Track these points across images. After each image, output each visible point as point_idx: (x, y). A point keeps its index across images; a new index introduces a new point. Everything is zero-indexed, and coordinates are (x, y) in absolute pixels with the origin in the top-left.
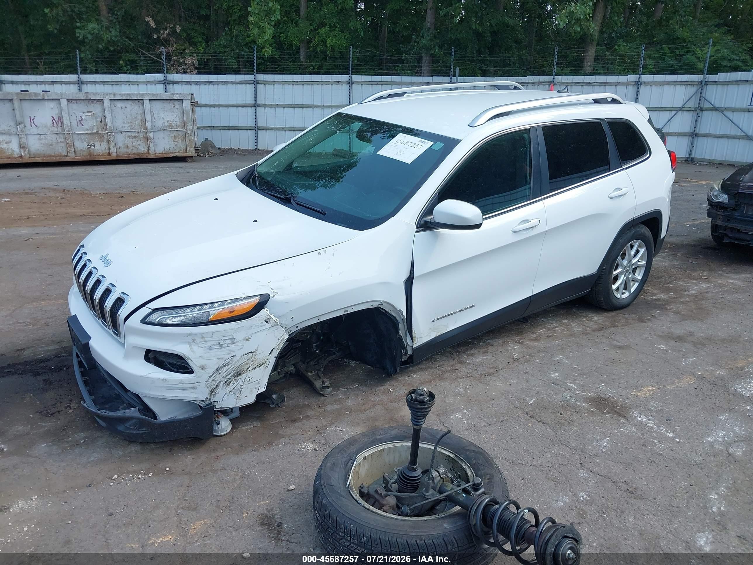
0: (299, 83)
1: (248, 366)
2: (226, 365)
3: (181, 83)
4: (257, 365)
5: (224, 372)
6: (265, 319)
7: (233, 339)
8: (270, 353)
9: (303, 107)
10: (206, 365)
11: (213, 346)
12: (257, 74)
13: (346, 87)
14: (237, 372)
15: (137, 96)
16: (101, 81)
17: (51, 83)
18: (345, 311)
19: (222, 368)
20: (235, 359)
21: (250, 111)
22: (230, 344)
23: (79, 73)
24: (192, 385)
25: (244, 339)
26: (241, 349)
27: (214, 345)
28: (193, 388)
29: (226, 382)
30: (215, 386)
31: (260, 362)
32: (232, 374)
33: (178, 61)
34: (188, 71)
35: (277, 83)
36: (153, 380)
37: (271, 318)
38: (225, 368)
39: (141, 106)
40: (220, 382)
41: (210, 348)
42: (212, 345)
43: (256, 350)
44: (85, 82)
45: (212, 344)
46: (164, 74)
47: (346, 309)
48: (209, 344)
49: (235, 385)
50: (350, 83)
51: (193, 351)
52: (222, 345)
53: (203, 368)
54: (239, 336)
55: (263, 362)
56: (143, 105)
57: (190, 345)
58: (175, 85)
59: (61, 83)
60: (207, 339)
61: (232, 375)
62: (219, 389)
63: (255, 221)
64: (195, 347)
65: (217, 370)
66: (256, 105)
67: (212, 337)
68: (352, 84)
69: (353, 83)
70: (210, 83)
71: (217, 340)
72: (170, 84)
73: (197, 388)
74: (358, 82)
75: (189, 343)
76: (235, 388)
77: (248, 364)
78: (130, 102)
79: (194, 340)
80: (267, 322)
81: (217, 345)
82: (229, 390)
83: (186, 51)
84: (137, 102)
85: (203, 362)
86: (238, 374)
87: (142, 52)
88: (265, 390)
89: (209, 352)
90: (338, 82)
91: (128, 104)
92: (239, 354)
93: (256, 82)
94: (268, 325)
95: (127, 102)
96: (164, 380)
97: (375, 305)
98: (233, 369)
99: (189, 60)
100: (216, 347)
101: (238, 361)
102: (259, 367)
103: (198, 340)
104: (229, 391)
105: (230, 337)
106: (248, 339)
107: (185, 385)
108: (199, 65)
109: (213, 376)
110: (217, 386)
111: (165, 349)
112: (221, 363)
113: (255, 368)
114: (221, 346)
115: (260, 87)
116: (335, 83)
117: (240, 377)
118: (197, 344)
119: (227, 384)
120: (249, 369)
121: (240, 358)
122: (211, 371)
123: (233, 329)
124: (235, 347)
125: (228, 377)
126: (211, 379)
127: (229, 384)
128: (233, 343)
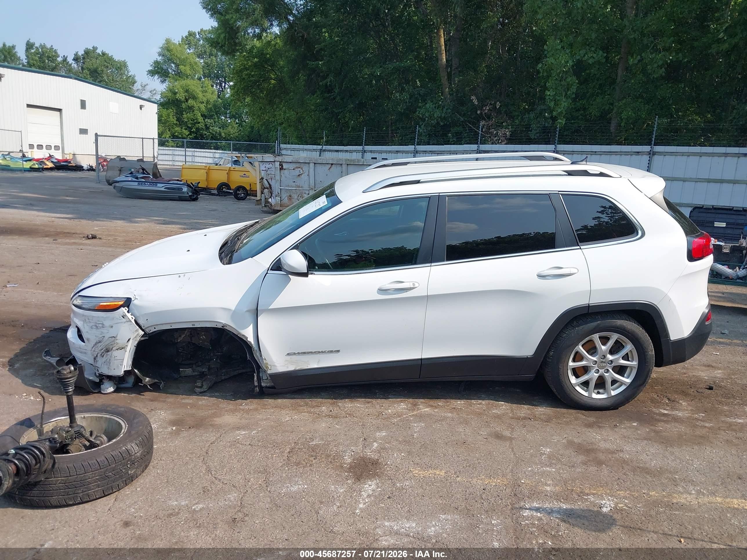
2: (100, 342)
4: (118, 347)
5: (99, 347)
6: (122, 315)
7: (102, 324)
8: (128, 341)
10: (89, 339)
12: (558, 144)
13: (646, 158)
14: (107, 349)
16: (430, 151)
17: (396, 152)
18: (193, 325)
19: (98, 343)
20: (105, 339)
22: (101, 327)
23: (416, 145)
24: (85, 351)
25: (109, 326)
26: (108, 333)
27: (94, 326)
28: (85, 353)
29: (101, 355)
31: (121, 346)
32: (104, 349)
34: (500, 141)
35: (576, 153)
36: (71, 342)
37: (126, 315)
38: (100, 344)
40: (98, 353)
41: (92, 328)
43: (117, 336)
44: (419, 152)
46: (478, 144)
47: (193, 323)
48: (91, 324)
49: (107, 358)
50: (650, 154)
51: (84, 327)
54: (107, 323)
55: (123, 346)
59: (402, 152)
60: (91, 321)
61: (104, 351)
62: (98, 358)
63: (188, 251)
64: (85, 325)
65: (96, 344)
68: (653, 155)
71: (95, 323)
72: (482, 153)
74: (660, 153)
75: (83, 321)
76: (107, 360)
77: (112, 345)
79: (85, 320)
80: (123, 317)
83: (504, 124)
85: (88, 336)
86: (108, 351)
87: (469, 126)
88: (130, 369)
89: (91, 330)
90: (638, 152)
92: (107, 336)
94: (124, 320)
96: (74, 343)
97: (220, 326)
98: (104, 346)
99: (501, 132)
102: (121, 349)
103: (87, 320)
104: (104, 362)
106: (112, 327)
107: (81, 350)
108: (510, 136)
109: (94, 348)
110: (97, 356)
112: (97, 339)
113: (117, 349)
114: (97, 327)
116: (635, 154)
117: (108, 353)
118: (86, 323)
120: (113, 349)
121: (107, 340)
122: (93, 344)
123: (103, 317)
124: (104, 331)
125: (102, 351)
126: (93, 350)
127: (103, 356)
128: (103, 327)
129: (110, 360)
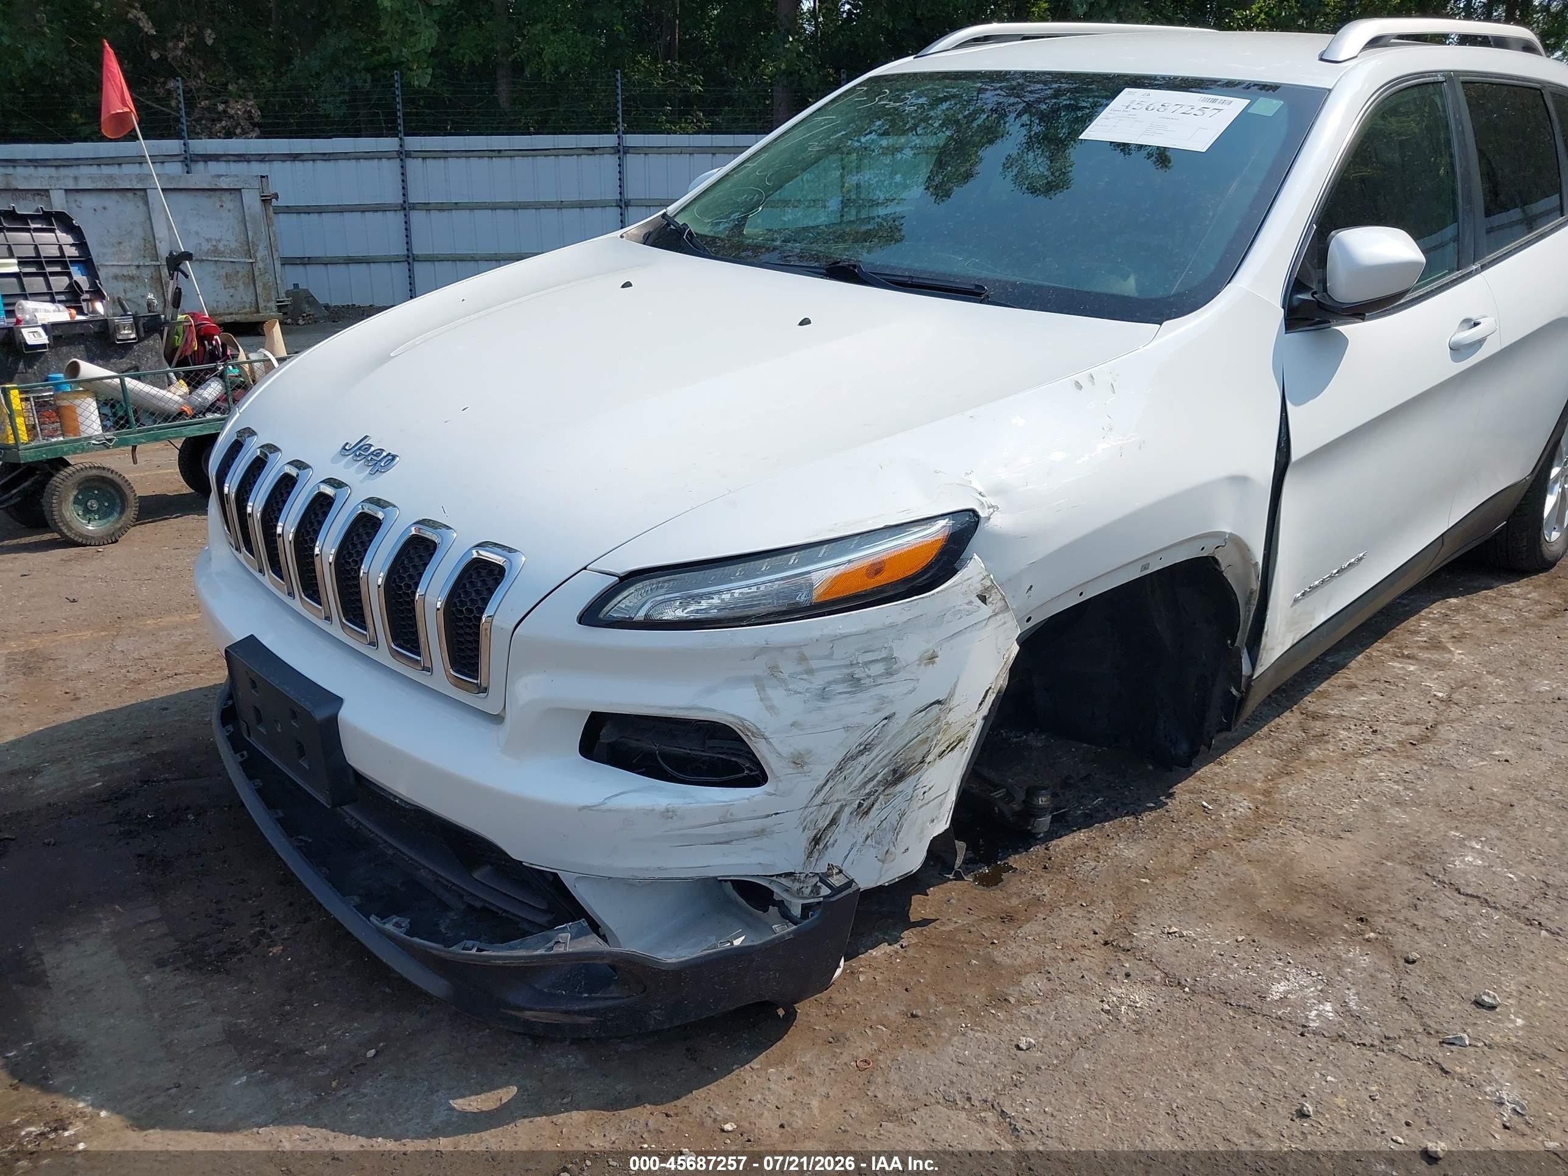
0: (503, 153)
1: (925, 748)
2: (866, 748)
3: (224, 159)
4: (947, 743)
5: (857, 773)
6: (979, 587)
7: (890, 659)
8: (980, 704)
9: (516, 207)
10: (809, 752)
11: (833, 687)
12: (406, 135)
13: (612, 160)
14: (895, 771)
15: (131, 180)
16: (28, 159)
18: (1145, 568)
19: (853, 758)
20: (894, 727)
21: (395, 220)
22: (881, 675)
24: (758, 824)
25: (920, 659)
26: (911, 692)
27: (835, 682)
28: (761, 833)
29: (860, 805)
30: (827, 822)
31: (955, 732)
32: (879, 777)
33: (211, 109)
34: (238, 131)
35: (453, 154)
36: (628, 818)
37: (993, 586)
38: (863, 759)
39: (141, 204)
40: (842, 807)
41: (823, 695)
42: (830, 683)
43: (951, 695)
45: (831, 679)
46: (183, 138)
47: (1144, 562)
48: (818, 681)
49: (884, 814)
50: (619, 151)
51: (771, 708)
52: (859, 680)
53: (799, 761)
54: (908, 650)
55: (960, 734)
56: (146, 203)
57: (761, 688)
58: (209, 163)
60: (814, 664)
61: (879, 782)
62: (838, 833)
63: (805, 322)
64: (776, 695)
65: (840, 768)
66: (406, 207)
67: (830, 656)
68: (625, 153)
69: (627, 150)
70: (295, 157)
71: (846, 666)
72: (197, 161)
73: (773, 832)
74: (637, 150)
75: (757, 680)
76: (884, 824)
77: (925, 741)
78: (115, 196)
79: (774, 670)
80: (983, 599)
81: (843, 681)
82: (867, 830)
83: (230, 87)
84: (130, 195)
85: (799, 742)
86: (898, 776)
88: (948, 826)
89: (820, 708)
90: (593, 149)
91: (110, 200)
92: (904, 708)
93: (403, 155)
94: (986, 610)
95: (106, 195)
96: (668, 814)
97: (1209, 548)
98: (884, 762)
99: (237, 108)
100: (840, 688)
101: (900, 733)
102: (952, 749)
103: (788, 668)
104: (864, 836)
105: (884, 654)
106: (932, 659)
107: (734, 827)
108: (263, 117)
109: (827, 788)
110: (833, 822)
111: (671, 708)
112: (854, 741)
113: (941, 755)
114: (855, 683)
115: (412, 165)
116: (586, 151)
117: (900, 787)
118: (784, 681)
119: (863, 811)
120: (928, 760)
121: (906, 724)
122: (821, 772)
123: (892, 626)
124: (895, 689)
125: (869, 788)
126: (819, 799)
127: (867, 813)
128: (892, 674)
129: (902, 815)
